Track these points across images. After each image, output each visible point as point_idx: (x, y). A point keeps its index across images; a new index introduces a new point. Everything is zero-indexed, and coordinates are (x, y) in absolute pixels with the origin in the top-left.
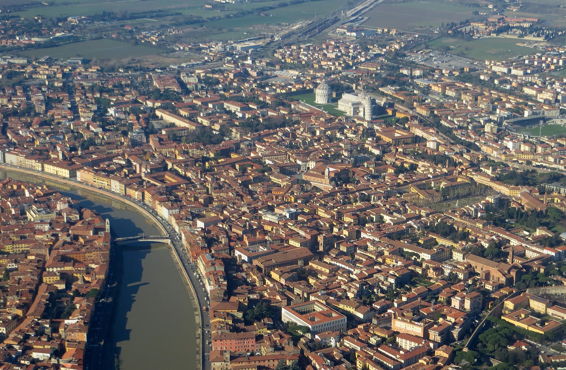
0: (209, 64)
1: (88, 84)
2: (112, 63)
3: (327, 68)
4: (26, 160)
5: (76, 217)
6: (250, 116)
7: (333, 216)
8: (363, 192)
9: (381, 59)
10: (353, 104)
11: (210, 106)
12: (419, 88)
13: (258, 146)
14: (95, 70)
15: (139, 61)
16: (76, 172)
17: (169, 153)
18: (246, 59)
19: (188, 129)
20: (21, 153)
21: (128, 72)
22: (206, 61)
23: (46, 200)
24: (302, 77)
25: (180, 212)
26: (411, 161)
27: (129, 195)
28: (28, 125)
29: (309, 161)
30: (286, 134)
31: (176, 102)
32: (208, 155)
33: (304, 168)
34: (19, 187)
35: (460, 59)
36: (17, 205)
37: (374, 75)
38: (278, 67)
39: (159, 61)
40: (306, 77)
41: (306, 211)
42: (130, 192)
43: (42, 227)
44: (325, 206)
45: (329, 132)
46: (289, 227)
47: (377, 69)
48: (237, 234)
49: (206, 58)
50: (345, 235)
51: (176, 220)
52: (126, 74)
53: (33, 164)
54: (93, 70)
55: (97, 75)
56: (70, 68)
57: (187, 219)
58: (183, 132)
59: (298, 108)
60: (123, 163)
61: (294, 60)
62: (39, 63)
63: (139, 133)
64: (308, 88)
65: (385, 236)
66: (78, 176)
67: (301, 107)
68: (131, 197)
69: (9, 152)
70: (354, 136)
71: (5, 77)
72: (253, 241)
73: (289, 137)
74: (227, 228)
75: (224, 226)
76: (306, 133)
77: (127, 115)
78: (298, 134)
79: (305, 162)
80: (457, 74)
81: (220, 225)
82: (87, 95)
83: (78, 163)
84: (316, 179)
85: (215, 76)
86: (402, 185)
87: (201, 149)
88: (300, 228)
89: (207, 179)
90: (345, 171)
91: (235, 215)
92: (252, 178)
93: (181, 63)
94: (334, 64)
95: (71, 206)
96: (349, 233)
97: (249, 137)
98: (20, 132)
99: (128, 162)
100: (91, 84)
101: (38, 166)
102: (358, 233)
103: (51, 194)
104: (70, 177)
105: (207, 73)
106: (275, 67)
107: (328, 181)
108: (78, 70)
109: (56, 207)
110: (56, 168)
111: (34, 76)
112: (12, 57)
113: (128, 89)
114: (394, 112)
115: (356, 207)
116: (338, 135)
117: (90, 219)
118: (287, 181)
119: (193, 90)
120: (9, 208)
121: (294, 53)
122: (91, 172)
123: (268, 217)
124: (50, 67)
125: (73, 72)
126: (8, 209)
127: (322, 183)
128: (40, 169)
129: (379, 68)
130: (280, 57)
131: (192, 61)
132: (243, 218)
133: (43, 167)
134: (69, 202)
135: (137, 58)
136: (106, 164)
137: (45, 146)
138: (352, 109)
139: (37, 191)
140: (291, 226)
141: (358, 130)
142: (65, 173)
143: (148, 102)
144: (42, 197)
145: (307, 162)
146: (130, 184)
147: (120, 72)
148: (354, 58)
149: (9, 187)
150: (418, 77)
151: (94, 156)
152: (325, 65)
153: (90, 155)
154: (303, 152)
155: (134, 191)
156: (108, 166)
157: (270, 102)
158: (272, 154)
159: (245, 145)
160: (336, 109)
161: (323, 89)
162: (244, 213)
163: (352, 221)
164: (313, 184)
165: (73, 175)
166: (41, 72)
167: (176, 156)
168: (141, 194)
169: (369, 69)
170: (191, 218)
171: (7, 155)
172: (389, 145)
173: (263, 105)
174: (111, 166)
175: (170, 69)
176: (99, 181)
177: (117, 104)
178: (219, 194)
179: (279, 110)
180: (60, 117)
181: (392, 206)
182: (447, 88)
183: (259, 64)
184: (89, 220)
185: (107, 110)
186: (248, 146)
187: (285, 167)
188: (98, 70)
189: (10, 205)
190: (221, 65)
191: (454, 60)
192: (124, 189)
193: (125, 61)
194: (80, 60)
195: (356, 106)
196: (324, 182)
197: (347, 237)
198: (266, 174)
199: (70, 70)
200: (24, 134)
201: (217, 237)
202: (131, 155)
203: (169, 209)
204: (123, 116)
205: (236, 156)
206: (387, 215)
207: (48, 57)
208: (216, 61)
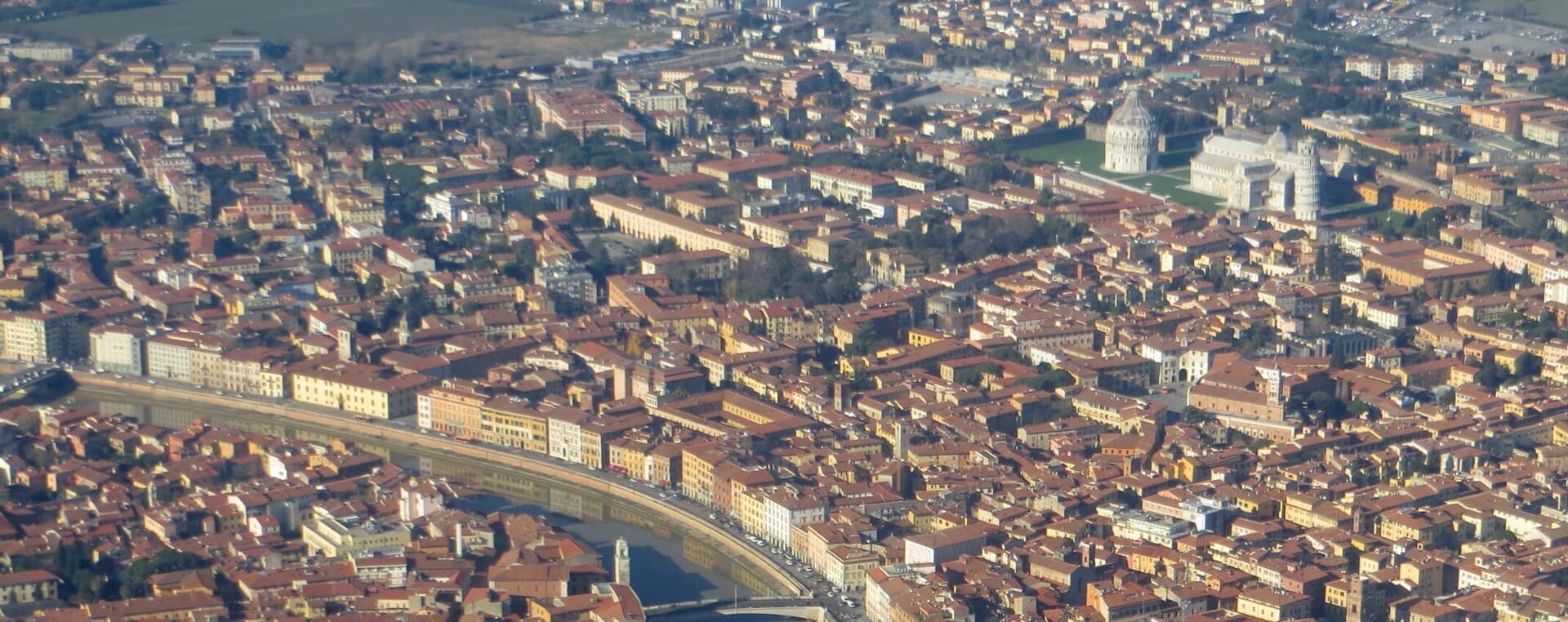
0: (691, 53)
1: (319, 122)
2: (365, 54)
3: (1097, 62)
4: (227, 363)
5: (484, 541)
6: (916, 213)
7: (1346, 523)
8: (1412, 444)
9: (1261, 29)
10: (1250, 170)
11: (764, 183)
12: (1431, 120)
13: (987, 307)
14: (320, 78)
15: (452, 49)
16: (415, 399)
17: (699, 332)
18: (812, 37)
19: (726, 257)
20: (206, 341)
21: (432, 83)
22: (678, 43)
23: (354, 487)
24: (1024, 88)
25: (827, 518)
26: (1515, 346)
27: (617, 470)
28: (178, 253)
29: (1187, 350)
30: (1063, 267)
31: (643, 174)
32: (829, 339)
33: (1170, 375)
34: (241, 449)
35: (1521, 28)
36: (264, 506)
37: (1260, 82)
38: (929, 60)
39: (519, 47)
40: (1041, 90)
41: (1249, 507)
42: (622, 456)
43: (381, 575)
44: (1305, 488)
45: (1204, 261)
46: (1216, 557)
47: (1263, 62)
48: (1054, 585)
49: (677, 35)
50: (1408, 581)
51: (831, 542)
52: (426, 88)
53: (253, 378)
54: (311, 78)
55: (336, 93)
56: (232, 72)
57: (863, 539)
58: (711, 267)
59: (1058, 185)
60: (562, 365)
61: (975, 35)
62: (120, 56)
63: (571, 272)
64: (1063, 124)
65: (1548, 581)
66: (420, 411)
67: (1069, 183)
68: (626, 477)
69: (160, 337)
70: (1290, 271)
71: (24, 104)
72: (1123, 603)
73: (1074, 276)
74: (1013, 565)
75: (1005, 559)
76: (1128, 262)
77: (499, 218)
78: (1103, 267)
79: (1174, 353)
80: (1532, 74)
81: (991, 556)
82: (330, 155)
83: (406, 371)
84: (1235, 406)
85: (732, 90)
86: (1524, 422)
87: (807, 320)
88: (1262, 560)
89: (864, 413)
90: (1321, 380)
91: (1020, 522)
92: (1018, 406)
93: (597, 53)
94: (1114, 47)
95: (450, 504)
96: (1422, 573)
97: (948, 278)
98: (162, 276)
99: (578, 363)
100: (328, 122)
101: (270, 382)
102: (1450, 574)
103: (366, 468)
104: (392, 416)
105: (704, 80)
106: (921, 59)
107: (1279, 411)
108: (260, 79)
109: (396, 511)
110: (337, 388)
111: (120, 99)
112: (15, 42)
113: (461, 136)
114: (1388, 193)
115: (1411, 489)
116: (1235, 268)
117: (542, 543)
118: (1140, 413)
119: (683, 135)
120: (239, 516)
121: (962, 15)
122: (470, 396)
123: (1132, 529)
124: (161, 68)
125: (246, 85)
126: (236, 522)
127: (1257, 419)
128: (278, 392)
129: (1268, 59)
130: (924, 28)
131: (632, 44)
132: (1051, 532)
133: (288, 386)
134: (441, 490)
135: (446, 38)
136: (508, 372)
137: (266, 318)
138: (1247, 187)
139: (314, 461)
140: (1223, 554)
141: (1297, 252)
142: (374, 402)
143: (549, 174)
144: (336, 478)
145: (1177, 352)
146: (621, 433)
147: (404, 82)
148: (1171, 27)
149: (207, 451)
150: (1413, 86)
151: (450, 348)
152: (1088, 52)
153: (436, 345)
154: (1149, 323)
155: (640, 455)
156: (518, 376)
157: (959, 169)
158: (1049, 331)
159: (945, 302)
160: (1184, 187)
161: (1132, 123)
162: (1049, 516)
163: (1416, 534)
164: (1228, 422)
165: (403, 408)
166: (138, 86)
167: (723, 343)
168: (666, 462)
169: (1237, 60)
170: (874, 534)
171: (154, 349)
172: (1419, 295)
173: (941, 179)
174: (527, 377)
175: (569, 69)
176: (502, 426)
177: (451, 181)
178: (933, 459)
179: (1000, 193)
180: (269, 226)
181: (1527, 486)
182: (1525, 117)
183: (862, 52)
184: (538, 548)
185: (422, 201)
186: (955, 305)
187: (1111, 369)
188: (328, 77)
189: (242, 507)
190: (734, 55)
191: (1503, 30)
192: (598, 448)
193: (409, 46)
194: (256, 45)
195: (1258, 177)
196: (1263, 416)
197: (1415, 588)
198: (1061, 392)
199: (232, 79)
200: (176, 283)
201: (992, 592)
202: (577, 342)
203: (792, 509)
204: (485, 221)
205: (926, 340)
206: (1518, 515)
207: (140, 38)
208: (711, 44)
